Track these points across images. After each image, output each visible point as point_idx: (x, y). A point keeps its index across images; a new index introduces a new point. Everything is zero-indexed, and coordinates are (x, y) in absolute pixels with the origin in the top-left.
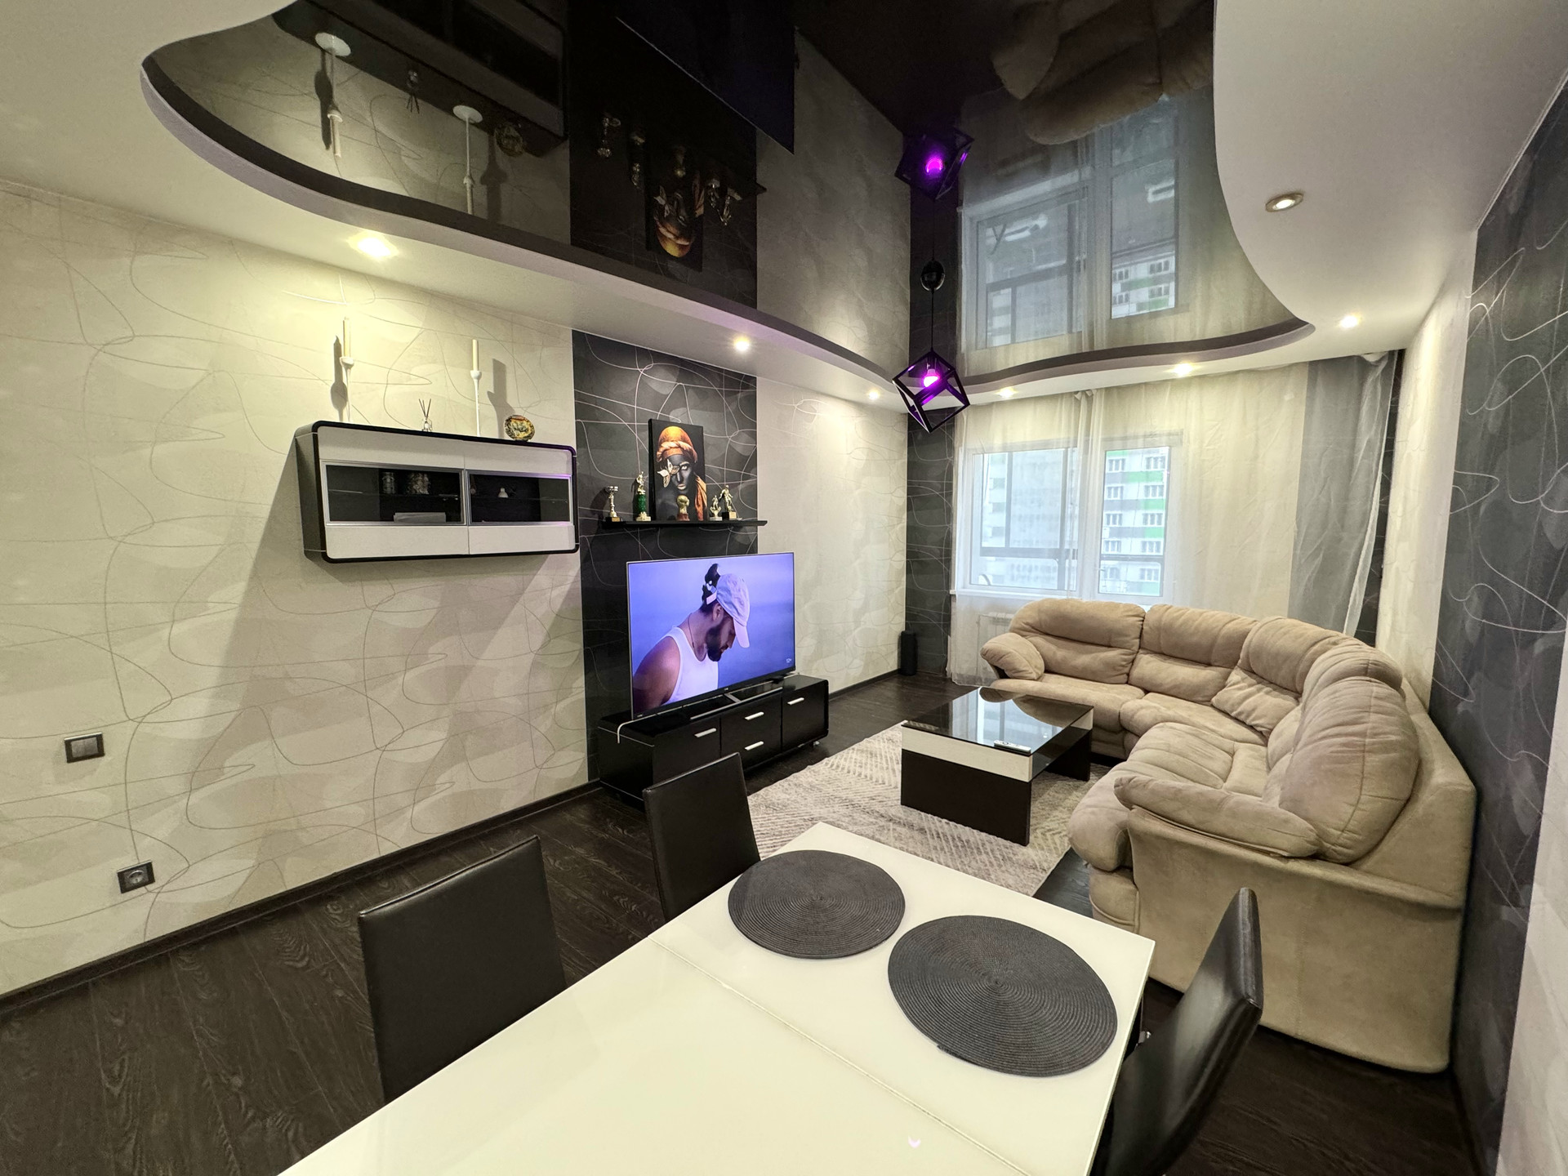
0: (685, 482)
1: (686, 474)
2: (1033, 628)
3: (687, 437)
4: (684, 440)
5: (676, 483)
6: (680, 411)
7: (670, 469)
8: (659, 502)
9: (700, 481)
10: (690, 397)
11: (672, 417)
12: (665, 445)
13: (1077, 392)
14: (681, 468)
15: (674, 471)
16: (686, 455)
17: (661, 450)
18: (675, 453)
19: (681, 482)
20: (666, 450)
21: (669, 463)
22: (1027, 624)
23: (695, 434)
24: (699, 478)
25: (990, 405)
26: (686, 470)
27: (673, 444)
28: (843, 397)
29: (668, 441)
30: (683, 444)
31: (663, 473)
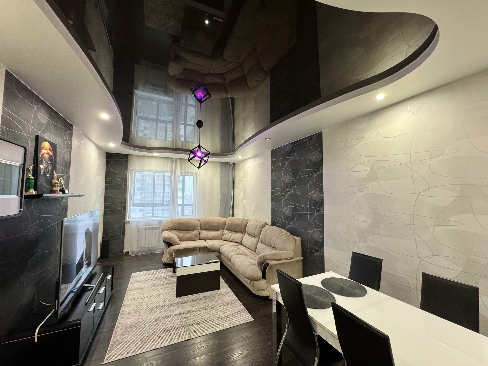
0: (49, 173)
1: (50, 168)
2: (171, 228)
3: (51, 148)
4: (50, 151)
5: (46, 173)
6: (48, 134)
7: (44, 165)
8: (39, 183)
9: (55, 173)
10: (52, 128)
11: (45, 136)
12: (43, 151)
13: (173, 158)
14: (48, 164)
15: (46, 166)
16: (51, 158)
17: (41, 153)
18: (46, 156)
19: (48, 173)
20: (43, 154)
21: (44, 161)
22: (169, 227)
23: (53, 147)
24: (54, 171)
25: (144, 156)
26: (50, 166)
27: (46, 151)
28: (94, 142)
29: (44, 149)
30: (49, 151)
31: (42, 167)
